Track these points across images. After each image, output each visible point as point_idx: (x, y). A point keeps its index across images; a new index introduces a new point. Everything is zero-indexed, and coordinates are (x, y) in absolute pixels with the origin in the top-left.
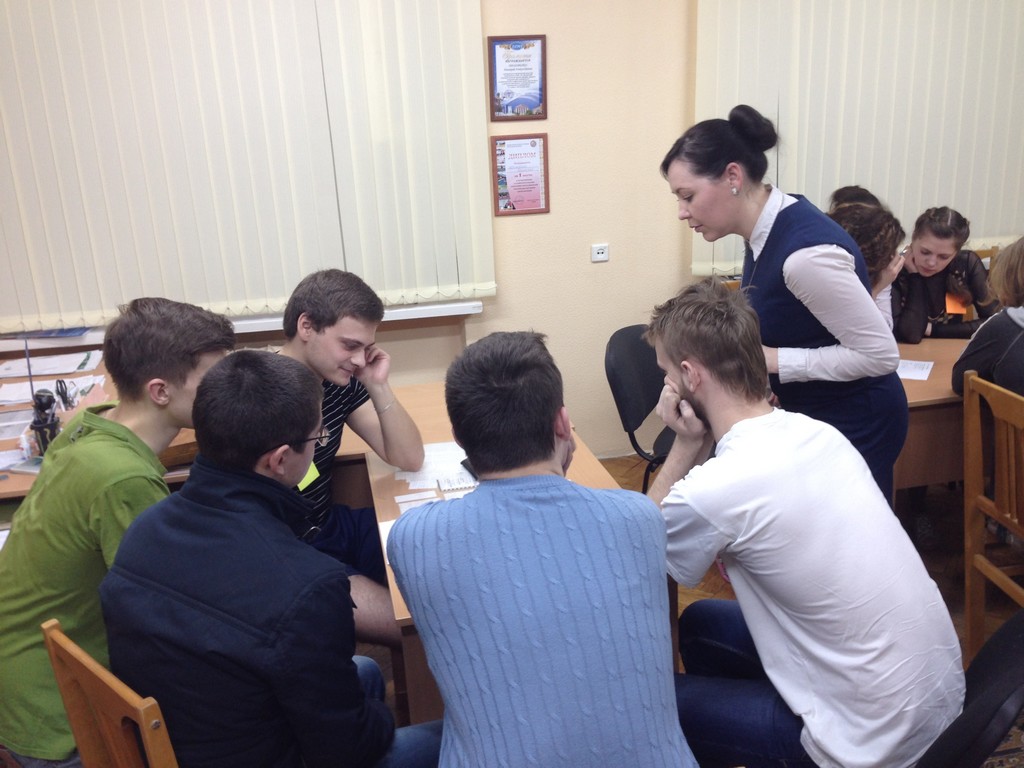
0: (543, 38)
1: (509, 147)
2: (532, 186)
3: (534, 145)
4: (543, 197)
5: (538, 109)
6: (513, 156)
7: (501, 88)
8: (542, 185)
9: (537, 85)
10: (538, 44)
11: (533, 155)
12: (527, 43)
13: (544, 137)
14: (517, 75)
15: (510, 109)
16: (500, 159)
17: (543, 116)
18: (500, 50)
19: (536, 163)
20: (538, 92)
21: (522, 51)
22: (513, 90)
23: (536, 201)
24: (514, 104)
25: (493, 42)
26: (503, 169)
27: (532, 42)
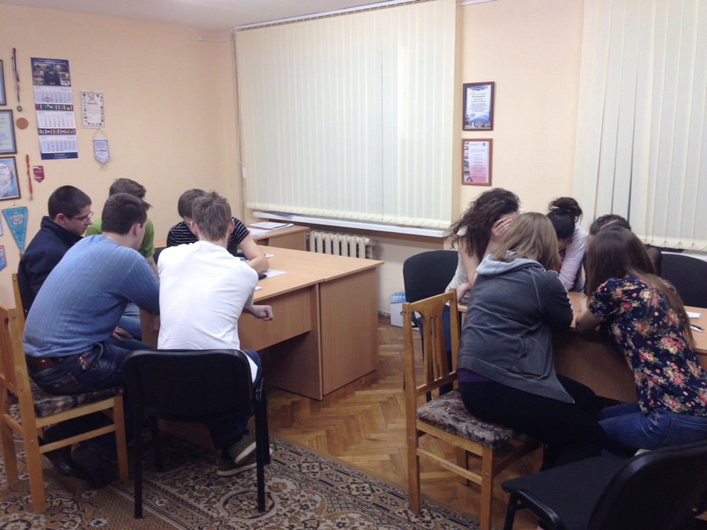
0: (493, 84)
1: (471, 145)
2: (483, 169)
3: (484, 145)
4: (487, 176)
5: (489, 123)
6: (473, 151)
7: (469, 112)
8: (487, 169)
9: (488, 110)
10: (489, 87)
11: (483, 151)
12: (484, 87)
13: (491, 141)
14: (478, 104)
15: (473, 124)
16: (466, 152)
17: (491, 129)
18: (469, 91)
19: (485, 155)
20: (488, 114)
21: (481, 91)
22: (475, 113)
23: (483, 178)
24: (475, 121)
25: (466, 86)
26: (467, 158)
27: (486, 86)
